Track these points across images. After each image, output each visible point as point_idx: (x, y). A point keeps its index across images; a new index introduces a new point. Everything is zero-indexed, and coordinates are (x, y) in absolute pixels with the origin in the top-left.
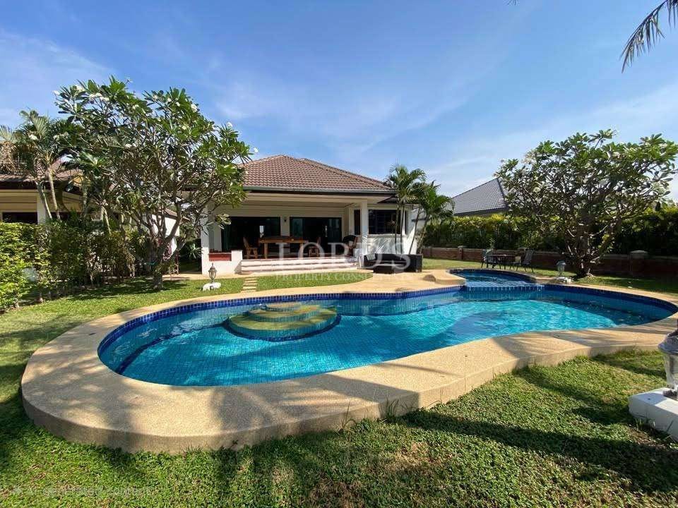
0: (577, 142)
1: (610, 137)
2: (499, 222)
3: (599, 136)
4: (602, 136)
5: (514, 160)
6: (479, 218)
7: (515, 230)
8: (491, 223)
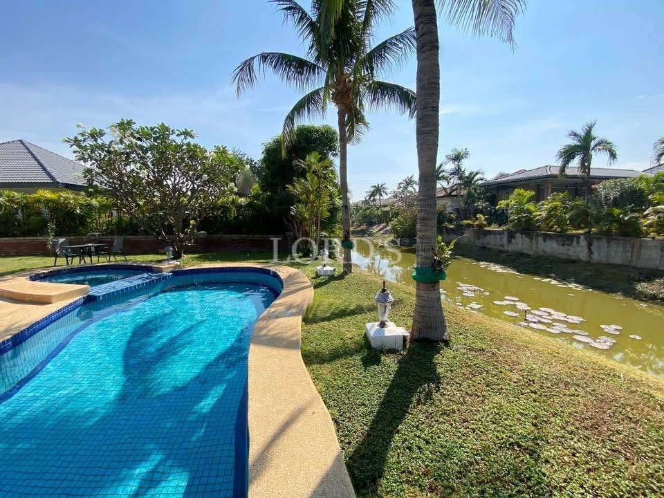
0: (164, 132)
1: (191, 136)
2: (48, 201)
3: (184, 133)
4: (187, 134)
5: (101, 130)
6: (16, 194)
7: (78, 211)
8: (38, 201)
